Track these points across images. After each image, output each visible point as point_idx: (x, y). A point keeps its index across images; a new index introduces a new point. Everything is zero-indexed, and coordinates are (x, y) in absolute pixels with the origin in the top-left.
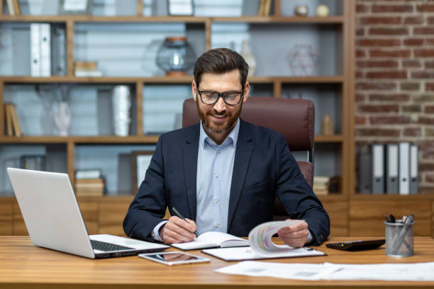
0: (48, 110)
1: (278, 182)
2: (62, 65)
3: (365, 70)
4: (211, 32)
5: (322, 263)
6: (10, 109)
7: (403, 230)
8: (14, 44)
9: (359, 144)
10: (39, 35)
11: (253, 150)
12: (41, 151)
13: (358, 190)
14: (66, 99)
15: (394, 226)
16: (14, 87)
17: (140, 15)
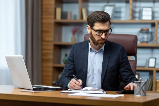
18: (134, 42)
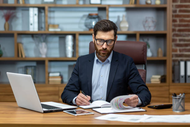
0: (37, 46)
1: (129, 79)
2: (43, 26)
3: (177, 28)
4: (108, 11)
5: (143, 115)
6: (20, 45)
7: (180, 100)
8: (22, 17)
9: (174, 61)
10: (33, 13)
11: (118, 64)
12: (34, 64)
13: (173, 81)
14: (45, 41)
15: (176, 98)
16: (23, 36)
17: (78, 4)
18: (142, 51)
